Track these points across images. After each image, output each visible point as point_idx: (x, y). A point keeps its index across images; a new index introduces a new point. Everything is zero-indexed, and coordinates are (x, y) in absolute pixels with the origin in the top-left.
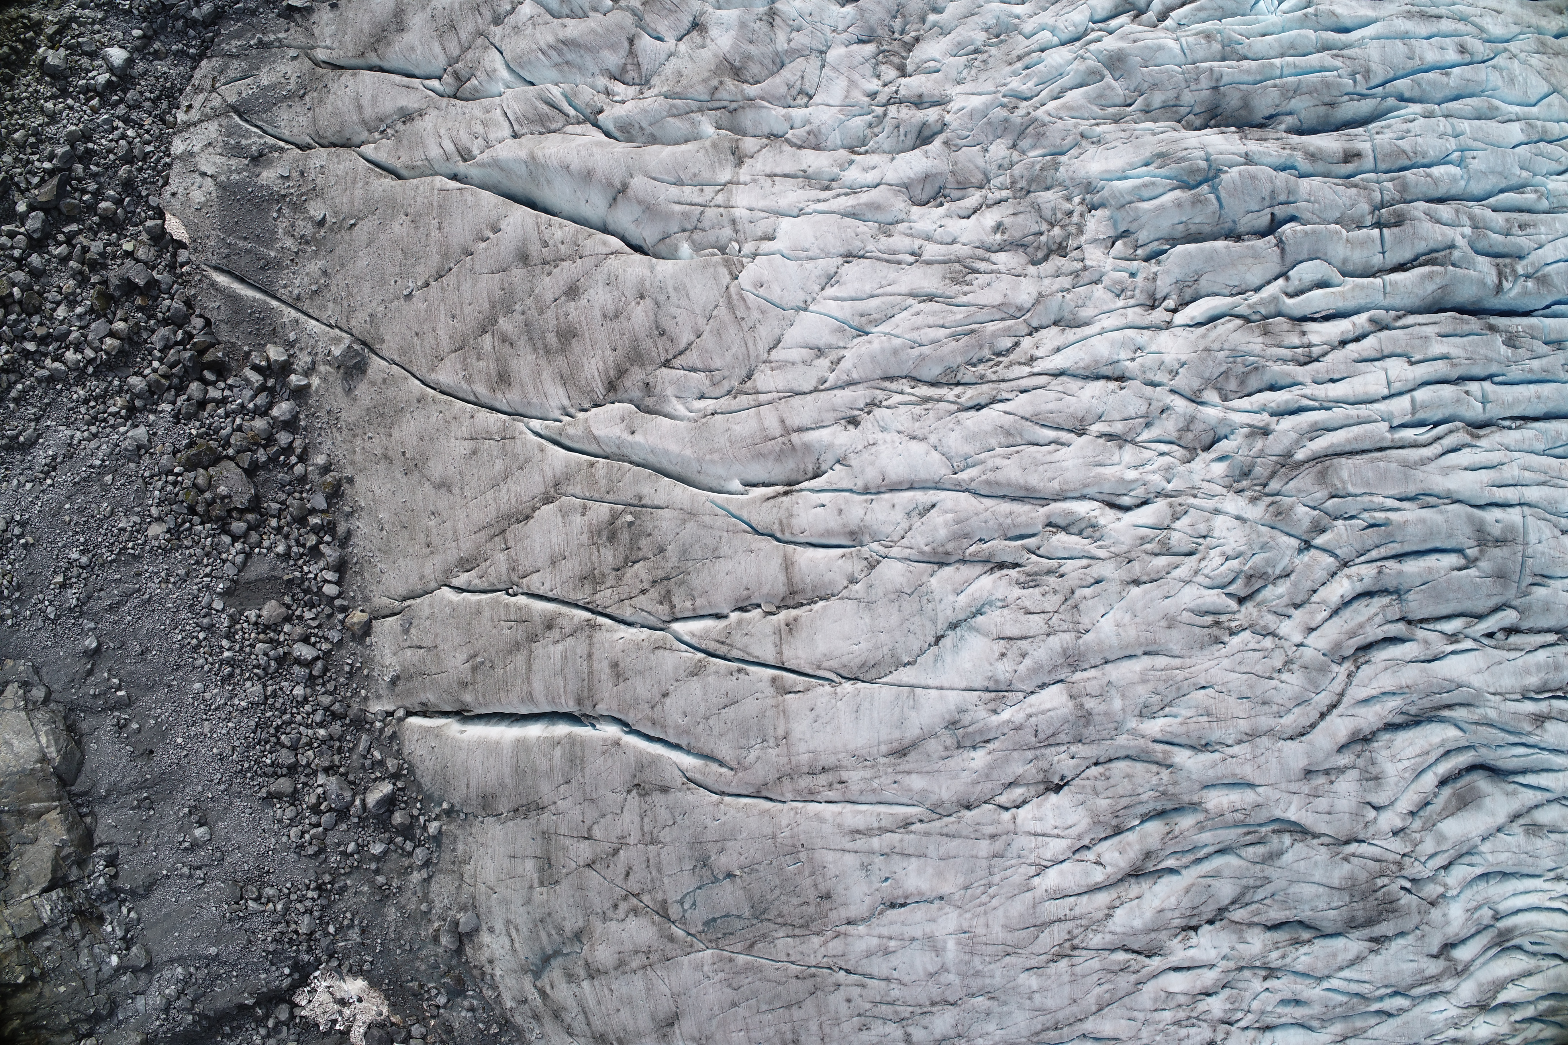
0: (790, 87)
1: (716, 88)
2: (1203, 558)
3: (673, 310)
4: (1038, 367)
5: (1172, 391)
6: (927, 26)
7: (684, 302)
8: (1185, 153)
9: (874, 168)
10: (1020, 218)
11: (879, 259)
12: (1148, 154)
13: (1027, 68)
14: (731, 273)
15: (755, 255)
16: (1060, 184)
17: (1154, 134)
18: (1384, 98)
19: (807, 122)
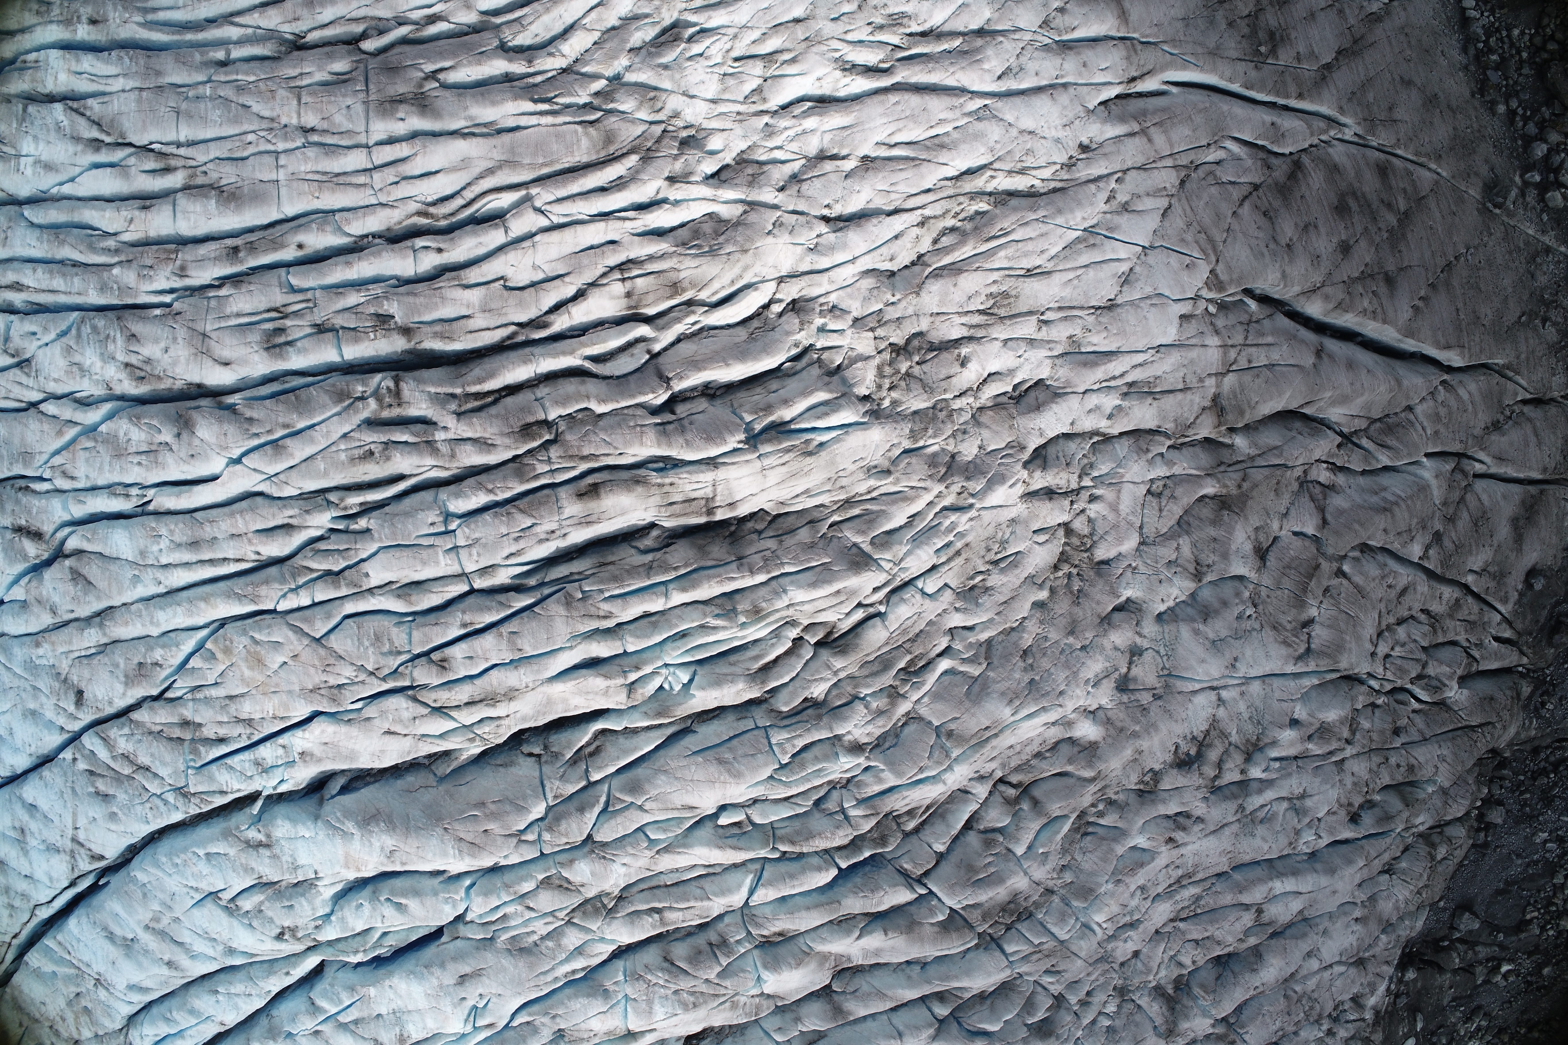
0: (1172, 497)
1: (1243, 480)
2: (728, 51)
3: (1261, 235)
4: (915, 217)
5: (776, 207)
6: (1048, 584)
7: (1254, 242)
8: (786, 458)
9: (1090, 411)
10: (943, 374)
11: (1082, 308)
12: (823, 454)
13: (948, 545)
14: (1216, 276)
15: (1196, 298)
16: (906, 416)
17: (807, 491)
18: (542, 585)
19: (1151, 462)
